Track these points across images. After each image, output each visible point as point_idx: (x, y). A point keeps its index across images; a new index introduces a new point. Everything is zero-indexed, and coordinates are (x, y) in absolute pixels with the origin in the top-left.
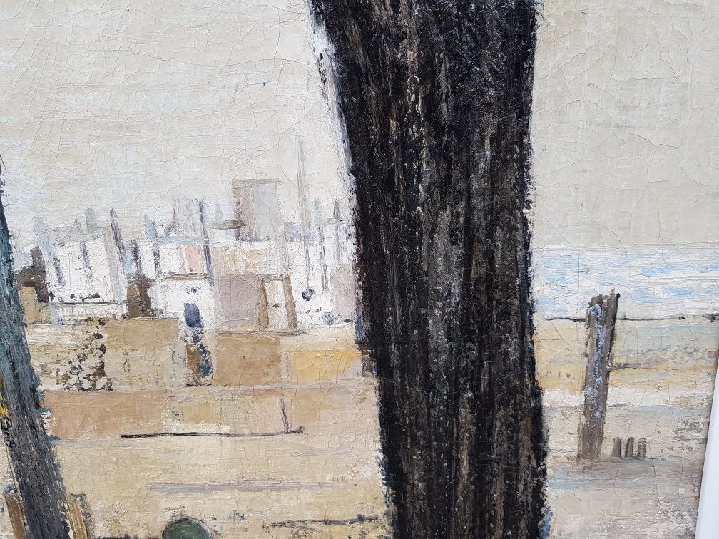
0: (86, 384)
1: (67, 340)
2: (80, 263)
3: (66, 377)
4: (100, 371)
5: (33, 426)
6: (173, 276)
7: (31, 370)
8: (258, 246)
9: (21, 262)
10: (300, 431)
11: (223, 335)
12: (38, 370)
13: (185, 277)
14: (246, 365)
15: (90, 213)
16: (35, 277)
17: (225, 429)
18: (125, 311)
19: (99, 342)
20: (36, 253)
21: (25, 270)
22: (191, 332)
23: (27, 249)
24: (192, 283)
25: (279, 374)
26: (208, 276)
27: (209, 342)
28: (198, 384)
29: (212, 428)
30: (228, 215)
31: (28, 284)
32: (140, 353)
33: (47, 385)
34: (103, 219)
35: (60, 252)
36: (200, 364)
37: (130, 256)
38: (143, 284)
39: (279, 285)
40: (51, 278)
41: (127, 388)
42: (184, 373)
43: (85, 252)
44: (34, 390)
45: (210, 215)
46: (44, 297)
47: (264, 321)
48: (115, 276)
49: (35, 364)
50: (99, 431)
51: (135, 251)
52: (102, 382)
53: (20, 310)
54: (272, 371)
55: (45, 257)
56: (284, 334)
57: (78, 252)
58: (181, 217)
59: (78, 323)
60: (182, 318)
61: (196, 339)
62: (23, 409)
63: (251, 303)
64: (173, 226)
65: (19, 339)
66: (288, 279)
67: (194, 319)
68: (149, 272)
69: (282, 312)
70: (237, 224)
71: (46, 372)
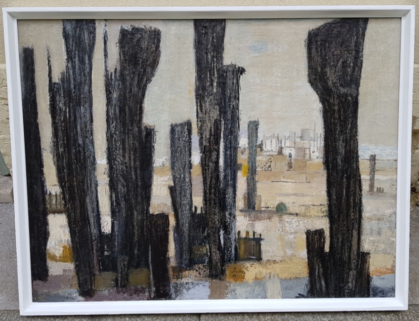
0: (266, 169)
1: (264, 159)
2: (270, 144)
3: (262, 167)
4: (270, 167)
5: (253, 178)
6: (288, 147)
7: (256, 166)
8: (305, 141)
9: (259, 143)
10: (309, 182)
11: (296, 160)
12: (257, 166)
13: (290, 147)
14: (300, 166)
15: (274, 134)
16: (261, 146)
17: (294, 181)
18: (277, 153)
19: (270, 160)
20: (262, 141)
21: (259, 145)
22: (289, 159)
23: (261, 140)
24: (291, 149)
25: (306, 169)
26: (294, 147)
27: (293, 161)
28: (289, 170)
29: (291, 181)
30: (300, 135)
31: (259, 147)
32: (278, 163)
33: (258, 169)
34: (276, 135)
35: (267, 141)
36: (290, 166)
37: (280, 142)
38: (281, 148)
39: (308, 150)
40: (264, 146)
41: (274, 170)
42: (287, 168)
43: (271, 141)
44: (255, 170)
45: (296, 135)
46: (262, 150)
47: (304, 157)
48: (276, 146)
49: (257, 164)
50: (267, 180)
51: (281, 142)
52: (270, 169)
53: (256, 153)
54: (305, 168)
55: (264, 142)
56: (308, 160)
57: (270, 141)
58: (291, 136)
59: (267, 156)
60: (288, 156)
61: (290, 160)
62: (252, 174)
63: (302, 153)
64: (289, 137)
65: (255, 159)
66: (310, 149)
67: (290, 156)
68: (283, 146)
69: (308, 155)
70: (301, 137)
71: (259, 166)
